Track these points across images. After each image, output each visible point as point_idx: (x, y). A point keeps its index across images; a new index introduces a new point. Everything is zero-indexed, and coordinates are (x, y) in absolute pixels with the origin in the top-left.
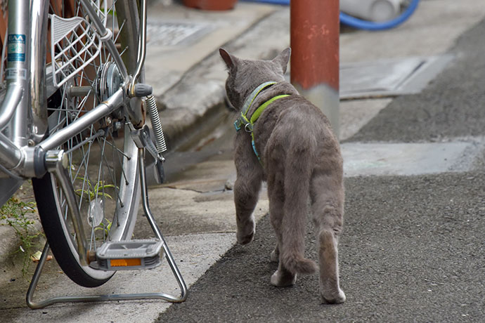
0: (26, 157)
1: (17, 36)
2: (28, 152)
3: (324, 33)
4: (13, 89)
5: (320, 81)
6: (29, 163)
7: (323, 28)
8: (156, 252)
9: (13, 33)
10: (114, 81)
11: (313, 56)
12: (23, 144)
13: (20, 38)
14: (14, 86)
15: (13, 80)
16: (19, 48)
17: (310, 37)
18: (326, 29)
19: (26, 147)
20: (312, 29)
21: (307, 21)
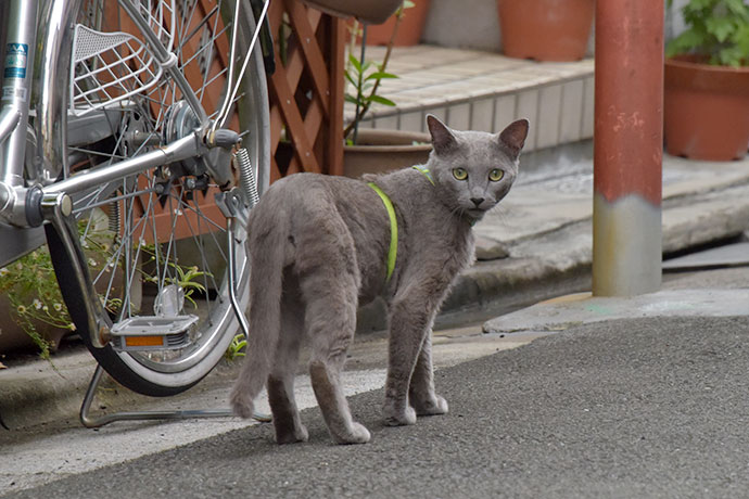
0: (16, 199)
1: (17, 45)
2: (19, 194)
3: (636, 123)
4: (7, 112)
5: (629, 191)
6: (18, 207)
7: (634, 116)
8: (183, 329)
9: (12, 42)
10: (185, 125)
11: (620, 154)
12: (16, 183)
13: (21, 48)
14: (10, 108)
15: (9, 102)
16: (19, 61)
17: (616, 128)
18: (638, 118)
19: (20, 187)
20: (620, 117)
21: (613, 107)
